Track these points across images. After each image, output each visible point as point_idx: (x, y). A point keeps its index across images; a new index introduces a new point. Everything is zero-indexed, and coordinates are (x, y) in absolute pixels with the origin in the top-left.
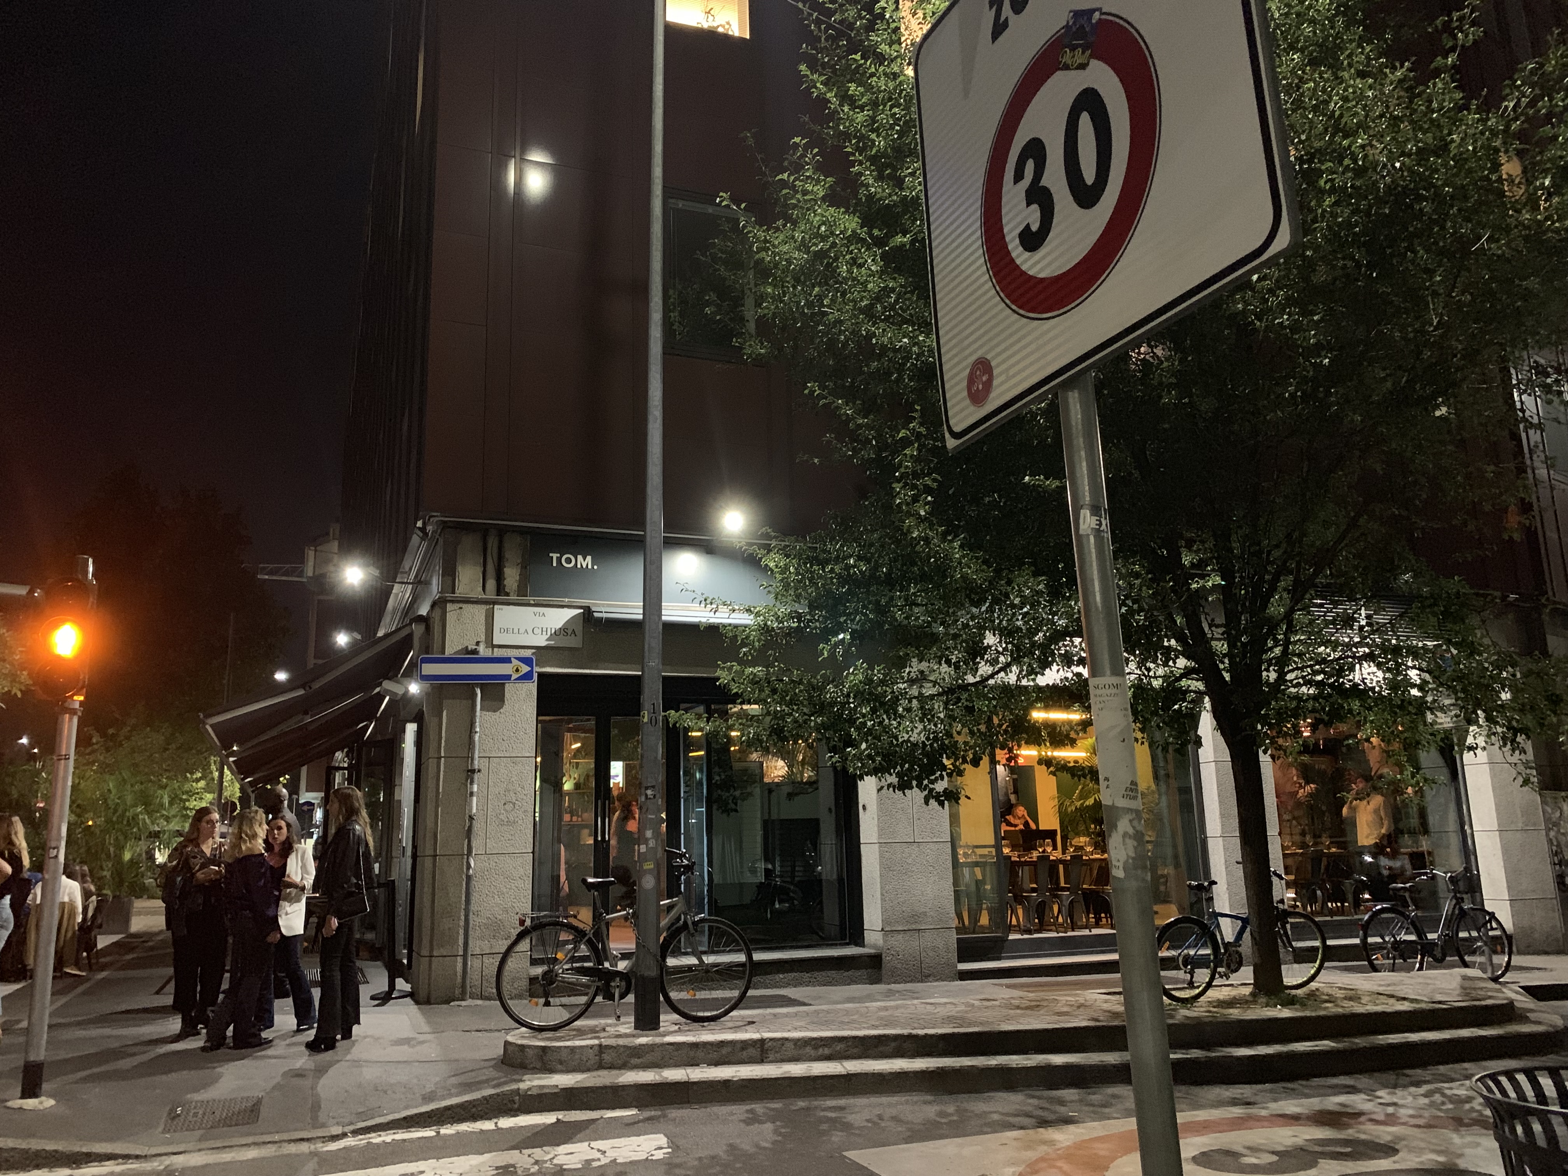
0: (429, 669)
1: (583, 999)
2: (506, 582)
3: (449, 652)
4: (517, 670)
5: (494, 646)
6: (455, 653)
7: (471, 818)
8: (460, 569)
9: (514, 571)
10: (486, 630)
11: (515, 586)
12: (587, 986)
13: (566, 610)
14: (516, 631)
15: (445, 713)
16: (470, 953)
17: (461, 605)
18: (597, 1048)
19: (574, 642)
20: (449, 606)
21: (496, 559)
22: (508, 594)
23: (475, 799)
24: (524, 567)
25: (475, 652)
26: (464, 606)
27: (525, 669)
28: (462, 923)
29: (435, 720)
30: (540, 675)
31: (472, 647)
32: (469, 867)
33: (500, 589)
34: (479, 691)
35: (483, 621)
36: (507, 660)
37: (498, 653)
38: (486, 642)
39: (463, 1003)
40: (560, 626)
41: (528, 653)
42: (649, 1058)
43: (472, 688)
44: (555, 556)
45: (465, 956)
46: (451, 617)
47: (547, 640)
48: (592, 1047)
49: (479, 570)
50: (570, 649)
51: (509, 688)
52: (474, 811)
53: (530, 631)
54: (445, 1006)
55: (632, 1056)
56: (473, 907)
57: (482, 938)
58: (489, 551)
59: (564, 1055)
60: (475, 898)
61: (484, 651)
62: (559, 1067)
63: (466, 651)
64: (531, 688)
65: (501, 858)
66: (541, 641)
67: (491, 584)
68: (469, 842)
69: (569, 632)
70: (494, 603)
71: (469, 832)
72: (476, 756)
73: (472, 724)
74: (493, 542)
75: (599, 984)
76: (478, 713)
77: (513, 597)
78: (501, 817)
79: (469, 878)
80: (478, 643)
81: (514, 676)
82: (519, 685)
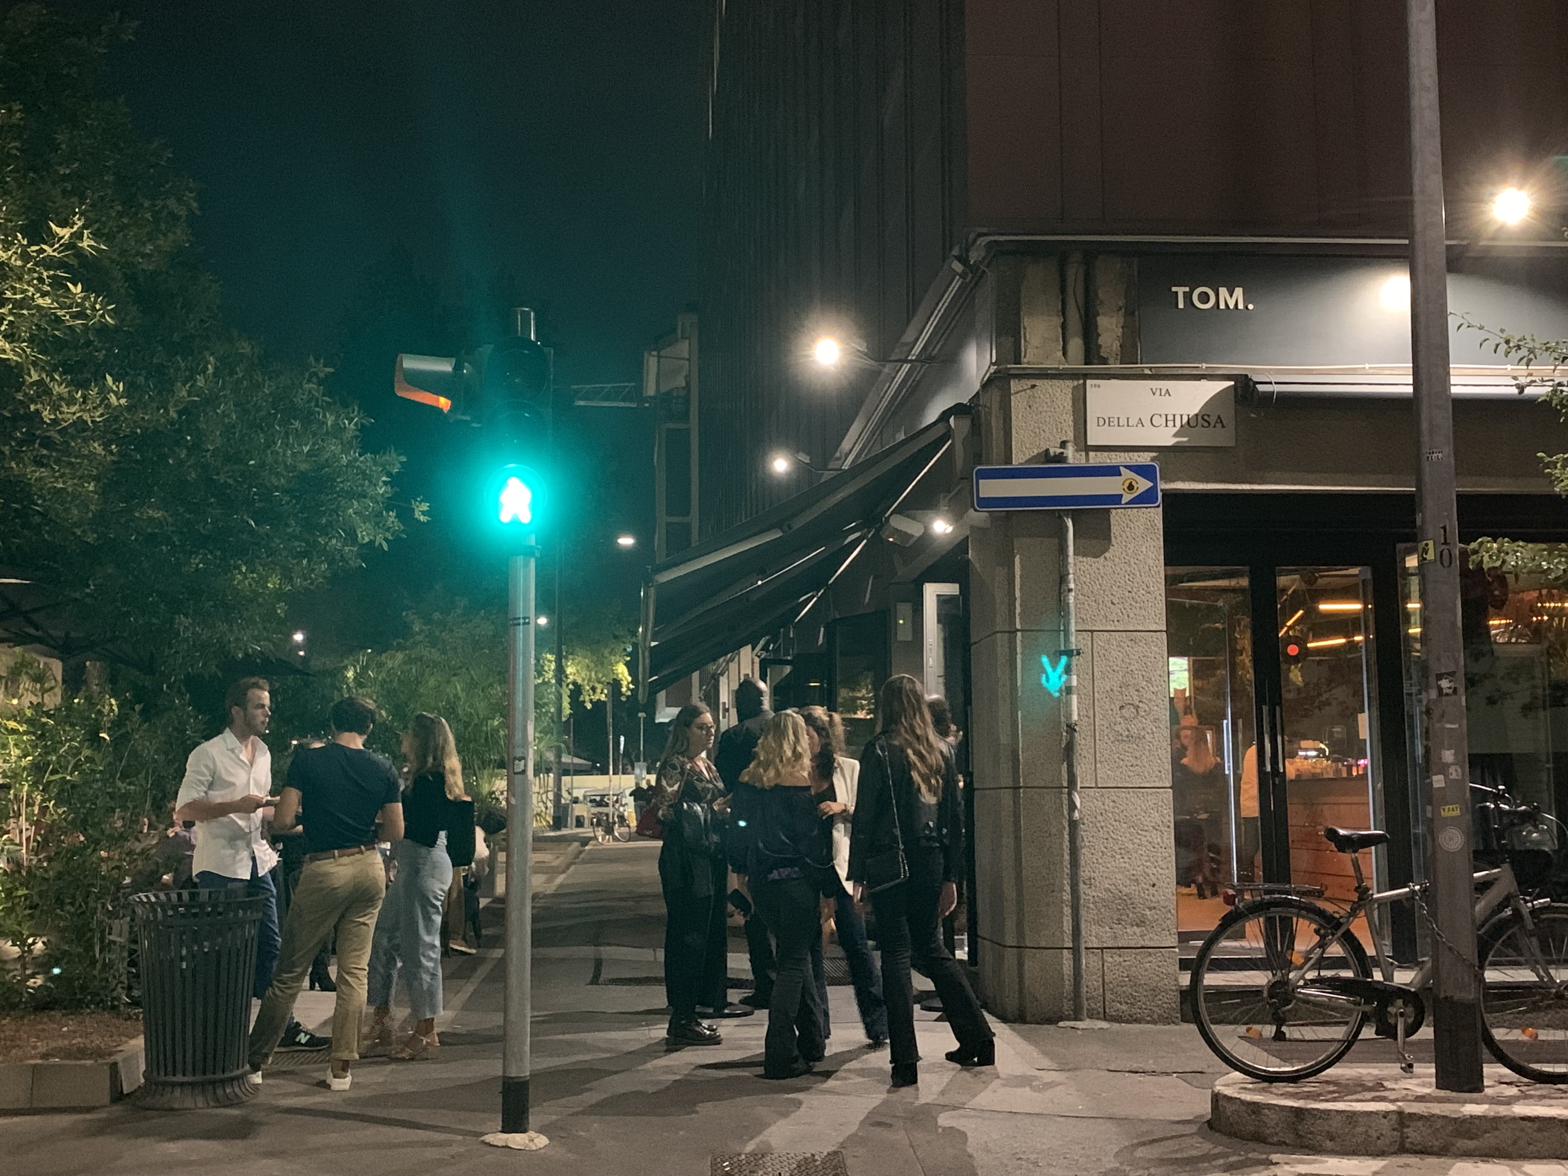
0: (990, 488)
1: (1339, 1032)
2: (1101, 341)
3: (1018, 459)
4: (1131, 487)
5: (1088, 449)
6: (1028, 461)
7: (1071, 729)
8: (1026, 321)
9: (1114, 320)
10: (1075, 422)
11: (1116, 346)
12: (1348, 1012)
13: (1204, 382)
14: (1123, 421)
15: (1017, 559)
16: (1083, 946)
17: (1030, 382)
18: (1394, 1117)
19: (1223, 438)
20: (1014, 385)
21: (1081, 303)
22: (1104, 361)
23: (1074, 698)
24: (1129, 313)
25: (1061, 458)
26: (1038, 382)
27: (1143, 485)
28: (1067, 896)
29: (1001, 572)
30: (1167, 494)
31: (1055, 450)
32: (1072, 806)
33: (1091, 354)
34: (1070, 523)
35: (1069, 407)
36: (1113, 471)
37: (1096, 459)
38: (1076, 443)
39: (1079, 1024)
40: (1196, 411)
41: (1144, 458)
42: (1489, 1140)
43: (1059, 516)
44: (1181, 291)
45: (1076, 951)
46: (1018, 403)
47: (1175, 435)
48: (1386, 1114)
49: (1058, 321)
50: (1216, 449)
51: (1117, 516)
52: (1075, 717)
53: (1146, 422)
54: (1052, 1027)
55: (1458, 1134)
56: (1085, 873)
57: (1099, 923)
58: (1070, 290)
59: (1335, 1124)
60: (1085, 855)
61: (1073, 457)
62: (1329, 1144)
63: (1046, 456)
64: (1155, 516)
65: (1122, 794)
66: (1166, 437)
67: (1076, 345)
68: (1070, 767)
69: (1212, 420)
70: (1086, 376)
71: (1069, 751)
72: (1073, 628)
73: (1063, 579)
74: (1074, 273)
75: (1367, 1008)
76: (1071, 560)
77: (1114, 366)
78: (1117, 728)
79: (1073, 825)
80: (1063, 444)
81: (1127, 497)
82: (1133, 513)
